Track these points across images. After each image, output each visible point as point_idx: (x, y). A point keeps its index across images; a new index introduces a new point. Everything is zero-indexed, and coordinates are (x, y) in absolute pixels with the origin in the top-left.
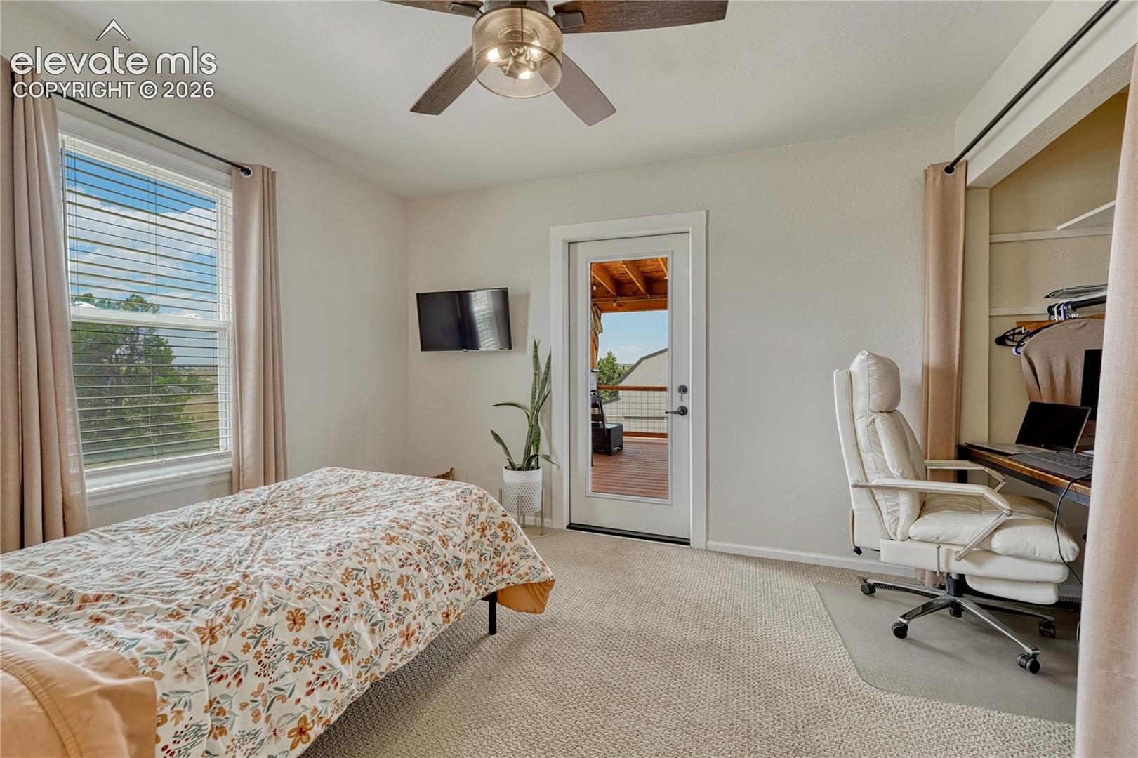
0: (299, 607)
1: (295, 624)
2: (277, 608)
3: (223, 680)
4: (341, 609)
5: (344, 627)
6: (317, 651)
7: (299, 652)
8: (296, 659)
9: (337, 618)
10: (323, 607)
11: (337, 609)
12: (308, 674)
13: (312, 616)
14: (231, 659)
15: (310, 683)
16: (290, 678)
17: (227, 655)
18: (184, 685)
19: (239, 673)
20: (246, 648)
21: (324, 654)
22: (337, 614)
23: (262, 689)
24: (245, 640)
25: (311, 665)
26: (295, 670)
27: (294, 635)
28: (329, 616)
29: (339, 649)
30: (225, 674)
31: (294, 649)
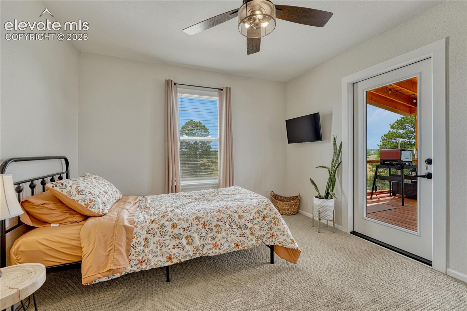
0: (176, 222)
1: (174, 227)
2: (170, 221)
3: (150, 234)
4: (189, 227)
5: (189, 233)
6: (178, 237)
7: (172, 235)
8: (171, 237)
9: (187, 230)
10: (184, 225)
11: (188, 227)
12: (174, 243)
13: (179, 226)
14: (154, 229)
15: (174, 246)
16: (168, 241)
17: (153, 228)
18: (140, 231)
19: (154, 234)
20: (158, 228)
21: (180, 239)
22: (187, 229)
23: (160, 241)
24: (159, 226)
25: (176, 241)
26: (170, 240)
27: (172, 230)
28: (185, 228)
29: (187, 240)
30: (151, 233)
31: (171, 234)
